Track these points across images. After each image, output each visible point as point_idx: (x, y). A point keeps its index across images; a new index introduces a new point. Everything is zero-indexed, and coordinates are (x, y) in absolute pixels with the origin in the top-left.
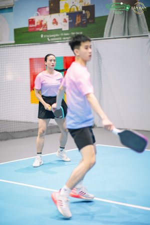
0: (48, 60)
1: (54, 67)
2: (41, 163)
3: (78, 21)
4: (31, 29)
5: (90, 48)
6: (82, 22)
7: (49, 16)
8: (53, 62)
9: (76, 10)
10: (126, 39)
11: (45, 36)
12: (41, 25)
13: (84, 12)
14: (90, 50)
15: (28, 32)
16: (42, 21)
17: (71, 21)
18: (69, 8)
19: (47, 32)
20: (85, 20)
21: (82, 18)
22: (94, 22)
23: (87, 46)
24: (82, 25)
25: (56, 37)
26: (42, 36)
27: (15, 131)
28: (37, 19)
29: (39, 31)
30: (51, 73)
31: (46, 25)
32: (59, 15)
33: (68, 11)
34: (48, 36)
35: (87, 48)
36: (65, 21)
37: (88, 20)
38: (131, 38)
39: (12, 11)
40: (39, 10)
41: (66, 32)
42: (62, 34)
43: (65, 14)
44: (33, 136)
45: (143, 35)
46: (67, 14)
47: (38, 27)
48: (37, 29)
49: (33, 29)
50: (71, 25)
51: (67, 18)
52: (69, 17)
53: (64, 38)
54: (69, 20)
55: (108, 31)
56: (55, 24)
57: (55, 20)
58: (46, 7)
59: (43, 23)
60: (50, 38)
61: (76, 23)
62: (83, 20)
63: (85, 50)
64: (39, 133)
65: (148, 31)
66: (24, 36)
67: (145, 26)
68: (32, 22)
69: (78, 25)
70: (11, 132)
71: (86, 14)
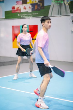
0: (24, 27)
1: (27, 31)
2: (17, 78)
3: (36, 8)
4: (13, 12)
5: (50, 23)
6: (38, 8)
7: (22, 5)
8: (26, 28)
9: (35, 2)
10: (59, 17)
11: (20, 15)
12: (18, 10)
13: (39, 3)
14: (50, 24)
15: (11, 13)
16: (18, 8)
17: (33, 8)
18: (32, 1)
19: (21, 13)
20: (39, 7)
21: (38, 6)
22: (44, 8)
23: (49, 22)
24: (38, 10)
25: (25, 16)
26: (18, 15)
27: (5, 61)
28: (16, 7)
29: (17, 13)
30: (25, 34)
31: (20, 10)
32: (27, 5)
33: (31, 3)
34: (21, 15)
35: (48, 23)
36: (30, 8)
37: (41, 7)
38: (62, 17)
39: (4, 3)
40: (17, 2)
41: (30, 13)
42: (28, 14)
43: (30, 4)
44: (14, 64)
45: (68, 15)
46: (31, 4)
47: (16, 10)
48: (16, 12)
49: (14, 11)
50: (33, 10)
51: (31, 6)
52: (32, 6)
53: (29, 16)
54: (32, 7)
55: (51, 13)
56: (25, 9)
57: (25, 7)
58: (20, 1)
59: (19, 9)
60: (22, 16)
61: (35, 9)
62: (38, 7)
63: (47, 24)
64: (18, 63)
65: (70, 13)
66: (9, 15)
67: (69, 11)
68: (13, 8)
69: (36, 10)
70: (2, 62)
71: (40, 4)
